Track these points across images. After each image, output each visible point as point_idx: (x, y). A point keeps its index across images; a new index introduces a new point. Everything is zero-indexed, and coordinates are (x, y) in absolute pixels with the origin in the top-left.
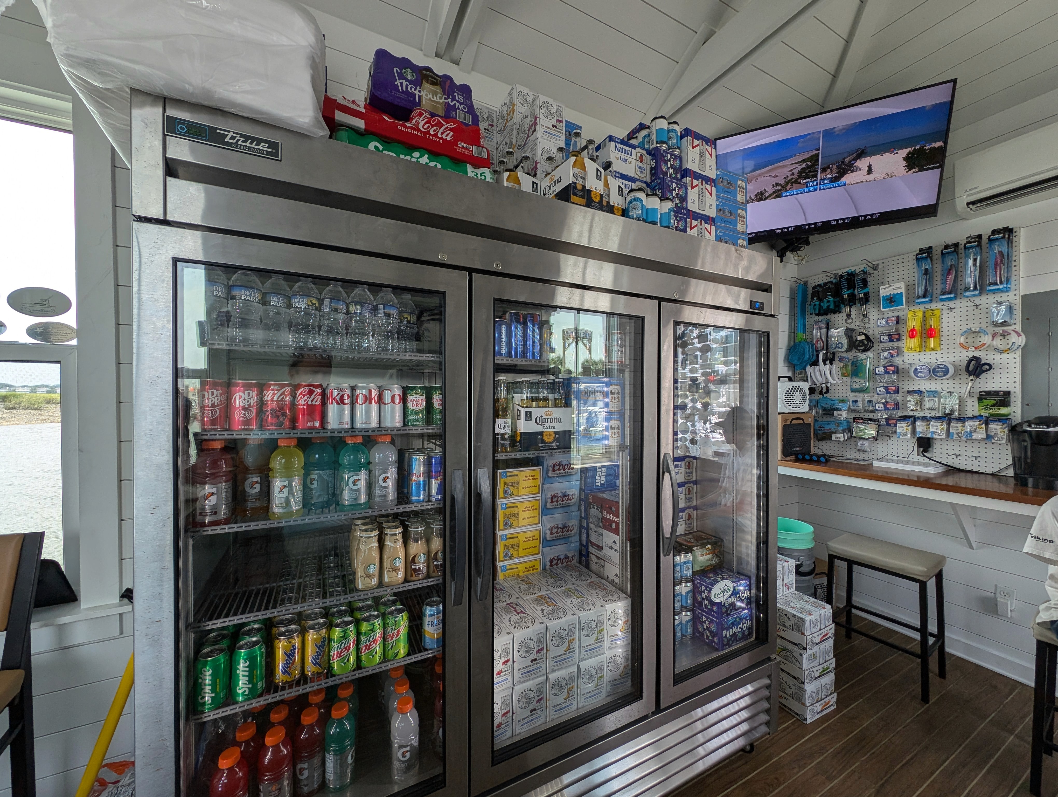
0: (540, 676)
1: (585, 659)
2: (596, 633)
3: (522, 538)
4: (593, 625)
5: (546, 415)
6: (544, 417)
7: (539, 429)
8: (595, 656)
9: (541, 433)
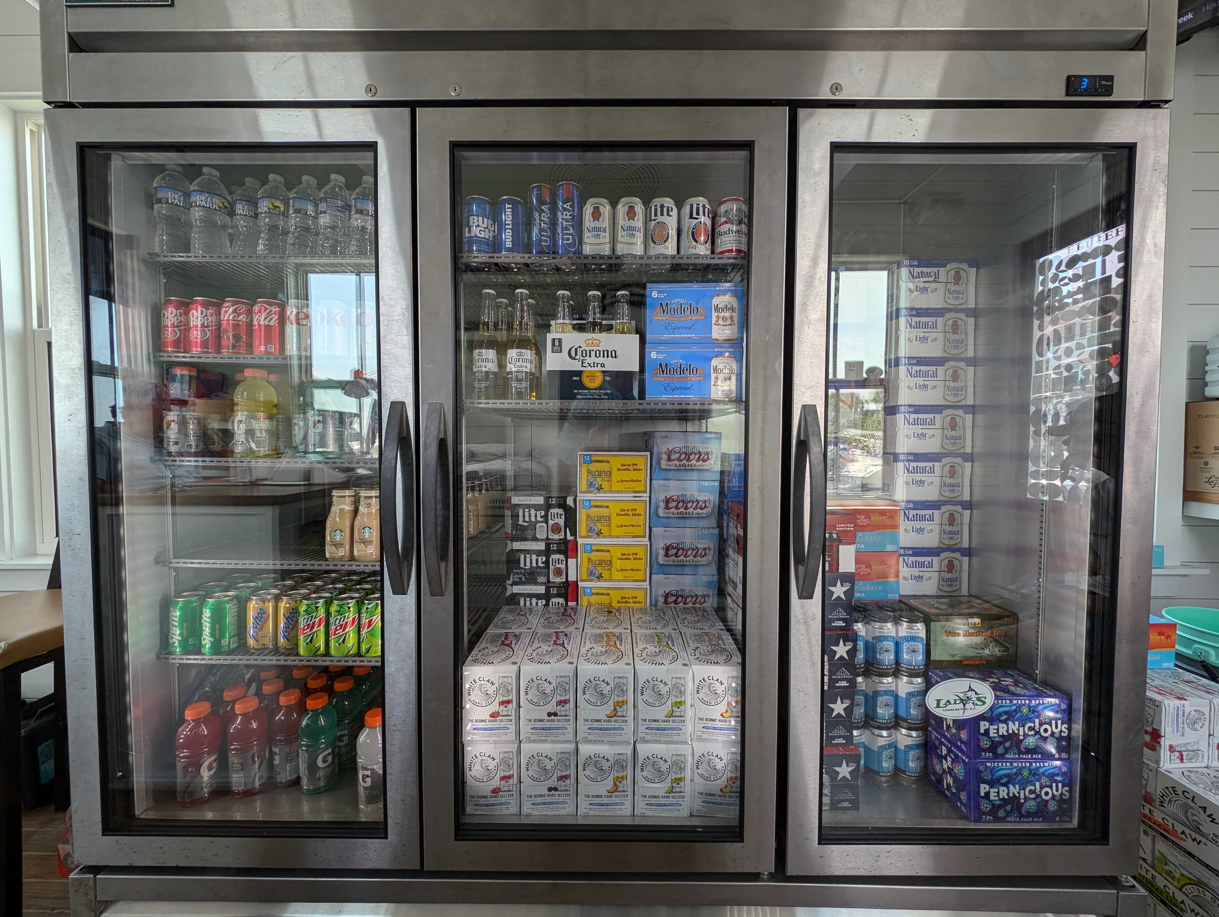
0: (564, 742)
1: (648, 742)
2: (669, 703)
3: (616, 553)
4: (664, 690)
5: (587, 345)
6: (584, 347)
7: (575, 366)
8: (667, 743)
9: (579, 373)
